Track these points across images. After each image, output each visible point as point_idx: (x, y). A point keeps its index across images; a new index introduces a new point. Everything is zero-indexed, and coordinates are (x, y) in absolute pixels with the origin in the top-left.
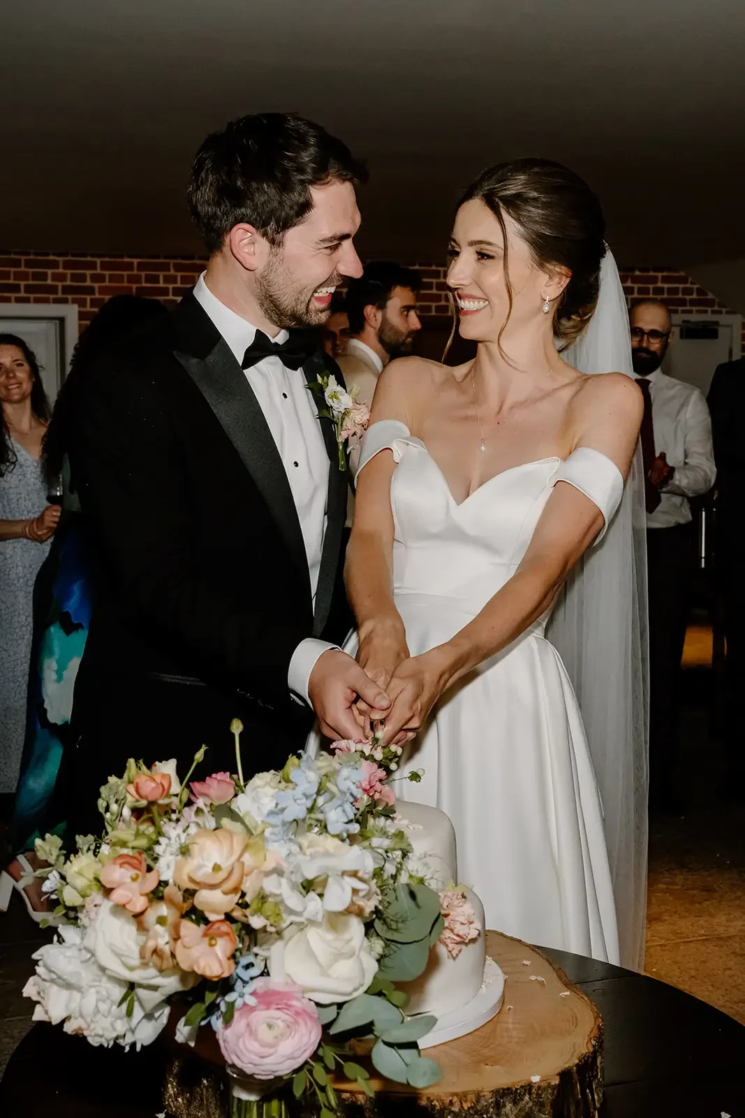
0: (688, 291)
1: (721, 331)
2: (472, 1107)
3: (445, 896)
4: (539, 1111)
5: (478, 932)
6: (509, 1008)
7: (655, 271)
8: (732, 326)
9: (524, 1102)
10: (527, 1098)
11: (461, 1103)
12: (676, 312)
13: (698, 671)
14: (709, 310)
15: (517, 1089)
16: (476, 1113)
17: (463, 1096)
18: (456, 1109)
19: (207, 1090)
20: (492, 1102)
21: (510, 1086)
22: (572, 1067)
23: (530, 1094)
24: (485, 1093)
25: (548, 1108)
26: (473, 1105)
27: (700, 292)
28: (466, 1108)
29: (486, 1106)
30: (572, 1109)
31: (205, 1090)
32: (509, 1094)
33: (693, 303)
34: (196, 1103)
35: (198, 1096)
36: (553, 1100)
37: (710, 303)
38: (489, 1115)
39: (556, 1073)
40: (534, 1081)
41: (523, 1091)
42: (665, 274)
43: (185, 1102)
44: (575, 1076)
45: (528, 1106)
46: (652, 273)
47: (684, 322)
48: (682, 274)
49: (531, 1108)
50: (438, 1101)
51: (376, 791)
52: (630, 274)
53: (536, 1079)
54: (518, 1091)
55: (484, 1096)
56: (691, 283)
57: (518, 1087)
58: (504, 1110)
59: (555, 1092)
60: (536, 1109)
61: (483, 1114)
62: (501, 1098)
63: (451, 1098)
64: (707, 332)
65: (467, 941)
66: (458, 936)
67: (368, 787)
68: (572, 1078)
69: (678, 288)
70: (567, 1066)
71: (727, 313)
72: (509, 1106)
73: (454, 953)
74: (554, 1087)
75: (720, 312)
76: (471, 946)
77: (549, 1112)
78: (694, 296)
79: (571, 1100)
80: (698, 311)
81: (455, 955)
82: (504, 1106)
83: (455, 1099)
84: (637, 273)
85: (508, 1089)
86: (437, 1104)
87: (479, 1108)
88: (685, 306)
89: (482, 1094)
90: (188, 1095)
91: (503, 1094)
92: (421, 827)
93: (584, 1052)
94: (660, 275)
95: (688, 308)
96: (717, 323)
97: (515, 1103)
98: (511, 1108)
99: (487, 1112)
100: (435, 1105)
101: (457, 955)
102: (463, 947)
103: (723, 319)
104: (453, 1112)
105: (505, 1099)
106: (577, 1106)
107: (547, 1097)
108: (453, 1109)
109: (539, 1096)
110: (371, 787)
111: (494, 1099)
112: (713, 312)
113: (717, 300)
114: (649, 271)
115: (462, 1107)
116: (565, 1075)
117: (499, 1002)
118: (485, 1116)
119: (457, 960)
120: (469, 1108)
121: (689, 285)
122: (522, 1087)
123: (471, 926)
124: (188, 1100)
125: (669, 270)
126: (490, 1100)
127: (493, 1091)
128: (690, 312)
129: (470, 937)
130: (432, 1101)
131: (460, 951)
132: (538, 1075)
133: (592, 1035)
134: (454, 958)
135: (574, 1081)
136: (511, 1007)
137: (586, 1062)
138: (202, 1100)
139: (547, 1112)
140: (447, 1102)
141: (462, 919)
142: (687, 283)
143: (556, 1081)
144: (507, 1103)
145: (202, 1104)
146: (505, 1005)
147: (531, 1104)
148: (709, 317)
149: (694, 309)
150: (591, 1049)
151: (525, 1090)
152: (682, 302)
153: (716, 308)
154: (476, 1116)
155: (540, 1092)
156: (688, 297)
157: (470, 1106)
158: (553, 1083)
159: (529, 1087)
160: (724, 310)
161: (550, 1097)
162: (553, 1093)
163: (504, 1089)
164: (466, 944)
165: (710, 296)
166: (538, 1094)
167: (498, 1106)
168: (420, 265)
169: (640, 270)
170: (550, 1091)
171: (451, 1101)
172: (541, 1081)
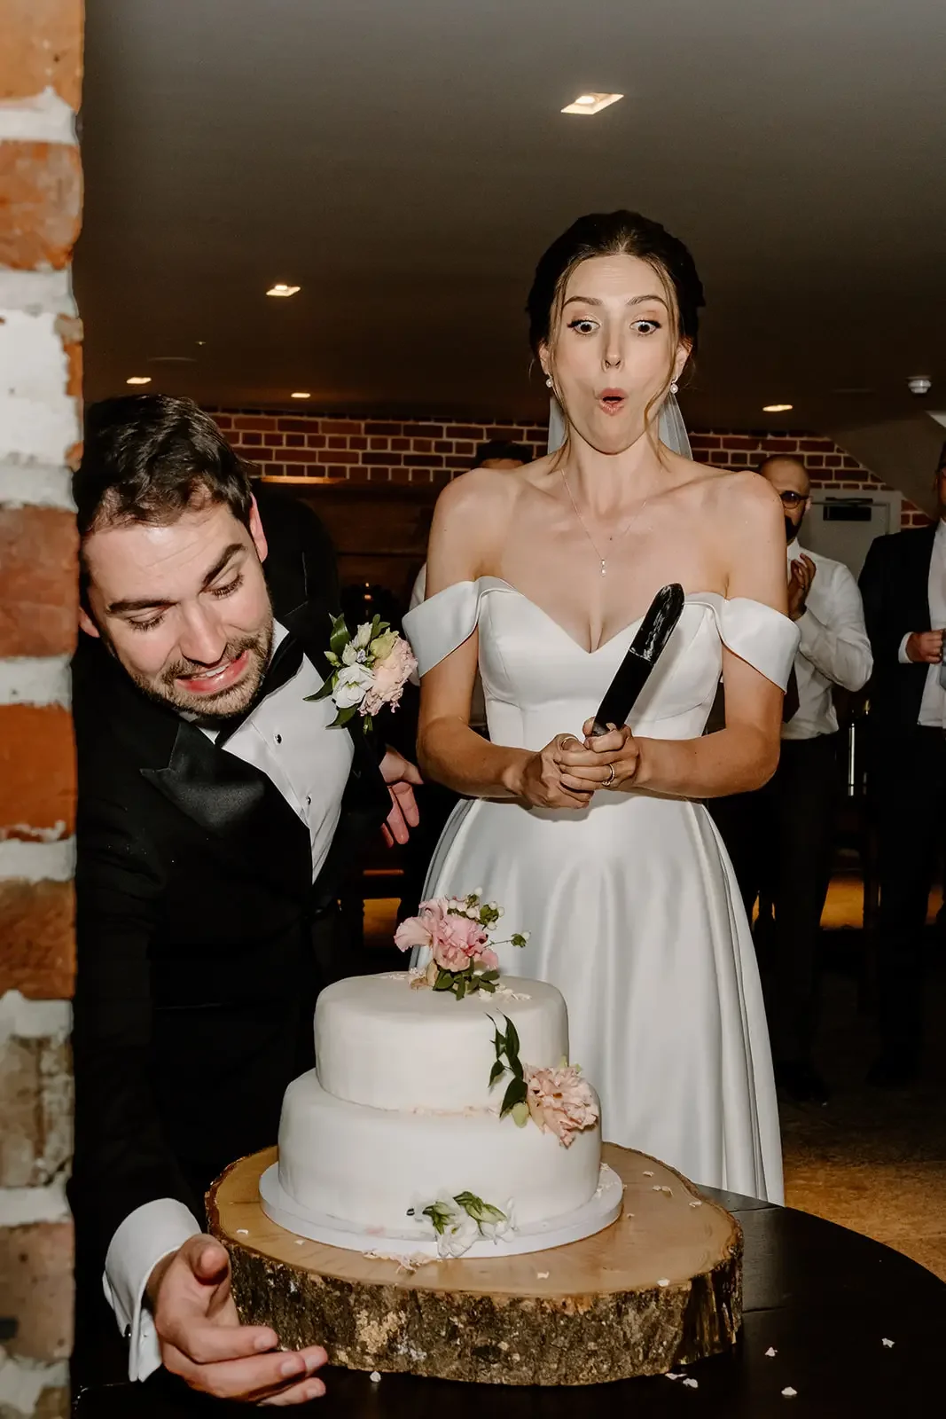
0: (834, 461)
1: (874, 510)
2: (589, 1312)
3: (557, 1073)
4: (668, 1321)
5: (595, 1118)
6: (630, 1217)
7: (792, 435)
8: (889, 505)
9: (650, 1310)
10: (653, 1305)
11: (577, 1307)
12: (819, 486)
13: (844, 933)
14: (861, 484)
15: (641, 1294)
16: (594, 1318)
17: (578, 1299)
18: (570, 1313)
19: (275, 1294)
20: (612, 1307)
21: (634, 1289)
22: (707, 1273)
23: (657, 1301)
24: (604, 1296)
25: (678, 1318)
26: (590, 1309)
27: (848, 462)
28: (582, 1313)
29: (605, 1310)
30: (706, 1325)
31: (271, 1294)
32: (632, 1299)
33: (840, 475)
34: (260, 1311)
35: (262, 1302)
36: (683, 1310)
37: (862, 476)
38: (608, 1322)
39: (688, 1278)
40: (661, 1285)
41: (649, 1296)
42: (805, 439)
43: (246, 1311)
44: (710, 1285)
45: (654, 1315)
46: (788, 438)
47: (828, 499)
48: (826, 439)
49: (657, 1318)
50: (548, 1303)
51: (476, 952)
52: (761, 438)
53: (664, 1283)
54: (643, 1296)
55: (603, 1299)
56: (838, 451)
57: (643, 1291)
58: (625, 1317)
59: (687, 1302)
60: (663, 1320)
61: (601, 1321)
62: (623, 1303)
63: (563, 1300)
64: (858, 512)
65: (581, 1128)
66: (572, 1120)
67: (467, 947)
68: (707, 1287)
69: (821, 457)
70: (700, 1272)
71: (883, 488)
72: (632, 1313)
73: (567, 1140)
74: (686, 1294)
75: (875, 488)
76: (587, 1133)
77: (680, 1324)
78: (842, 467)
79: (704, 1313)
80: (846, 486)
81: (567, 1144)
82: (627, 1313)
83: (569, 1302)
84: (770, 437)
85: (632, 1293)
86: (548, 1306)
87: (597, 1313)
88: (831, 479)
89: (601, 1297)
90: (251, 1302)
91: (625, 1299)
92: (528, 997)
93: (720, 1259)
94: (798, 440)
95: (834, 482)
96: (870, 501)
97: (639, 1310)
98: (635, 1316)
99: (606, 1318)
100: (546, 1308)
101: (570, 1143)
102: (577, 1134)
103: (878, 496)
104: (567, 1316)
105: (628, 1304)
106: (712, 1322)
107: (678, 1304)
108: (566, 1313)
109: (667, 1302)
110: (470, 947)
111: (615, 1303)
112: (865, 488)
113: (870, 473)
114: (784, 435)
115: (578, 1311)
116: (698, 1281)
117: (617, 1207)
118: (604, 1323)
119: (570, 1148)
120: (585, 1313)
121: (835, 453)
122: (647, 1291)
123: (587, 1109)
124: (250, 1309)
125: (811, 434)
126: (611, 1305)
127: (614, 1294)
128: (837, 486)
129: (585, 1123)
130: (542, 1302)
131: (573, 1140)
132: (667, 1278)
133: (729, 1243)
134: (567, 1147)
135: (709, 1291)
136: (632, 1215)
137: (723, 1269)
138: (267, 1305)
139: (676, 1324)
140: (560, 1304)
141: (577, 1101)
142: (832, 451)
143: (688, 1287)
144: (630, 1310)
145: (267, 1310)
146: (624, 1215)
147: (658, 1313)
148: (860, 494)
149: (842, 483)
150: (729, 1257)
151: (652, 1296)
152: (826, 475)
153: (869, 482)
154: (593, 1323)
155: (669, 1298)
156: (833, 469)
157: (586, 1310)
158: (684, 1289)
159: (655, 1292)
160: (879, 485)
161: (681, 1306)
162: (684, 1301)
163: (626, 1293)
164: (582, 1131)
165: (861, 467)
166: (666, 1301)
167: (620, 1312)
168: (497, 423)
169: (775, 434)
170: (681, 1298)
171: (564, 1304)
172: (670, 1286)
